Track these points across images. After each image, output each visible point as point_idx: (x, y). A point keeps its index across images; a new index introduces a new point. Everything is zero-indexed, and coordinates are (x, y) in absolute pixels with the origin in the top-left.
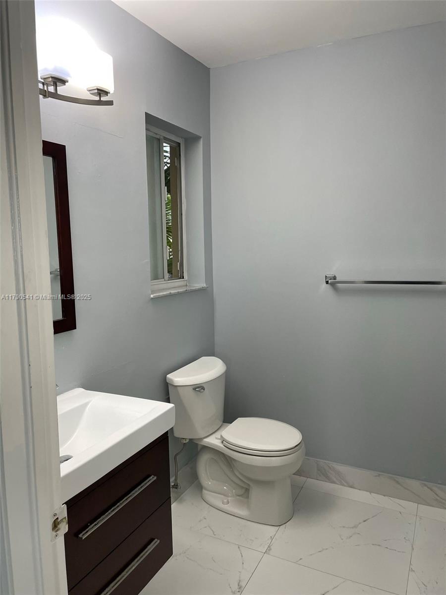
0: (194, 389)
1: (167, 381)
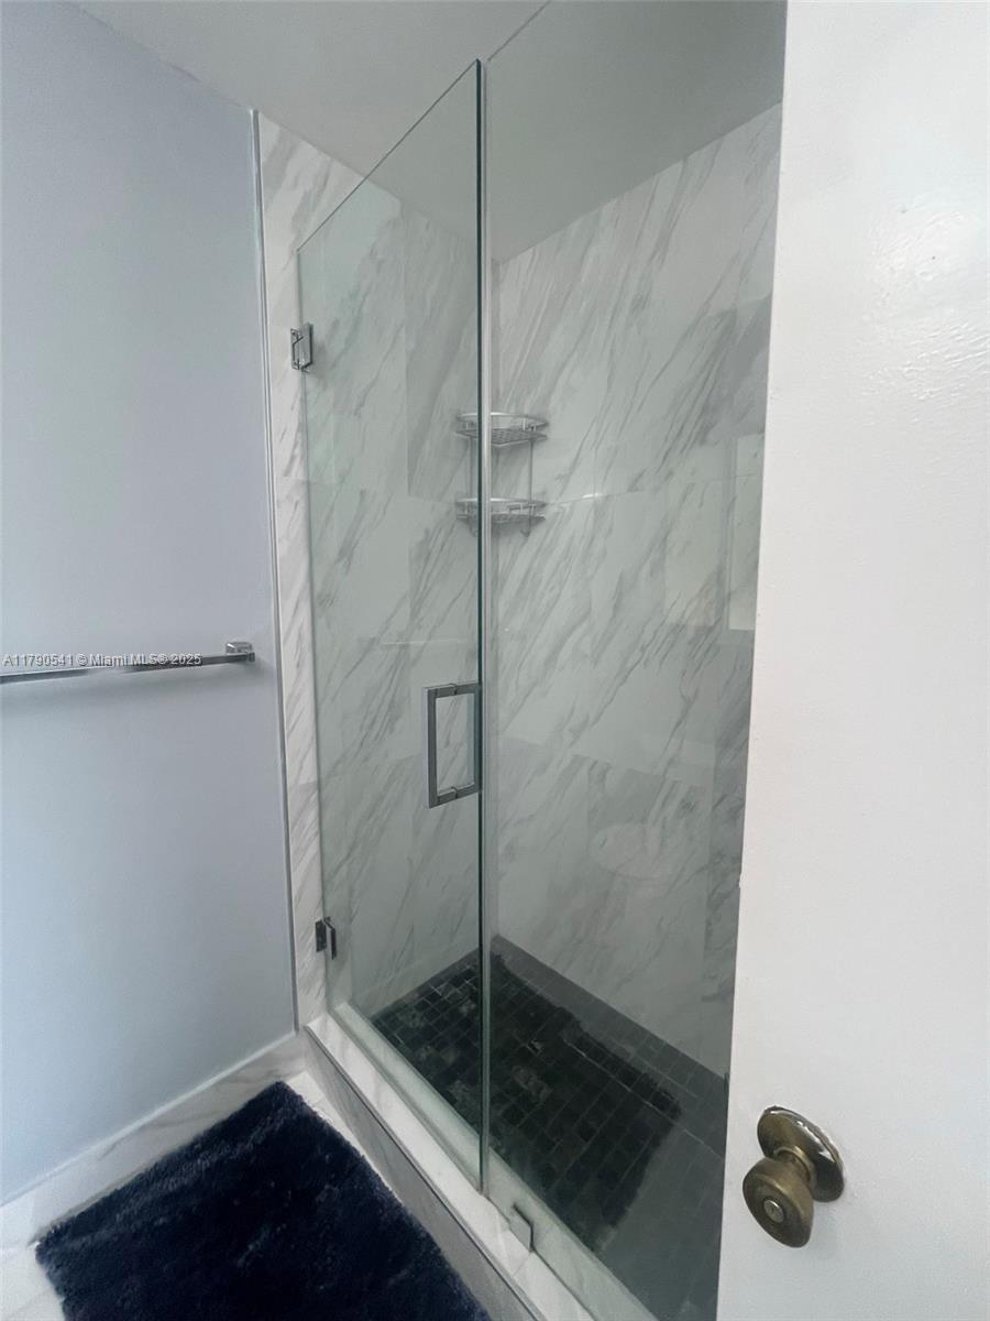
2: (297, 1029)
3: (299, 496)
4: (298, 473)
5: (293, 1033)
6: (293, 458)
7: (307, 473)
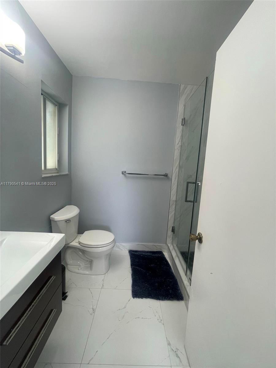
0: (66, 222)
1: (51, 219)
2: (166, 244)
3: (180, 148)
4: (180, 144)
5: (165, 245)
6: (179, 141)
7: (181, 144)
